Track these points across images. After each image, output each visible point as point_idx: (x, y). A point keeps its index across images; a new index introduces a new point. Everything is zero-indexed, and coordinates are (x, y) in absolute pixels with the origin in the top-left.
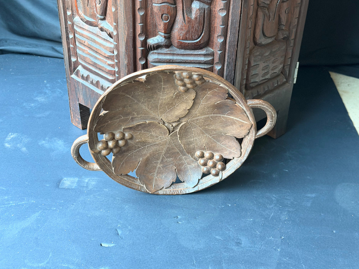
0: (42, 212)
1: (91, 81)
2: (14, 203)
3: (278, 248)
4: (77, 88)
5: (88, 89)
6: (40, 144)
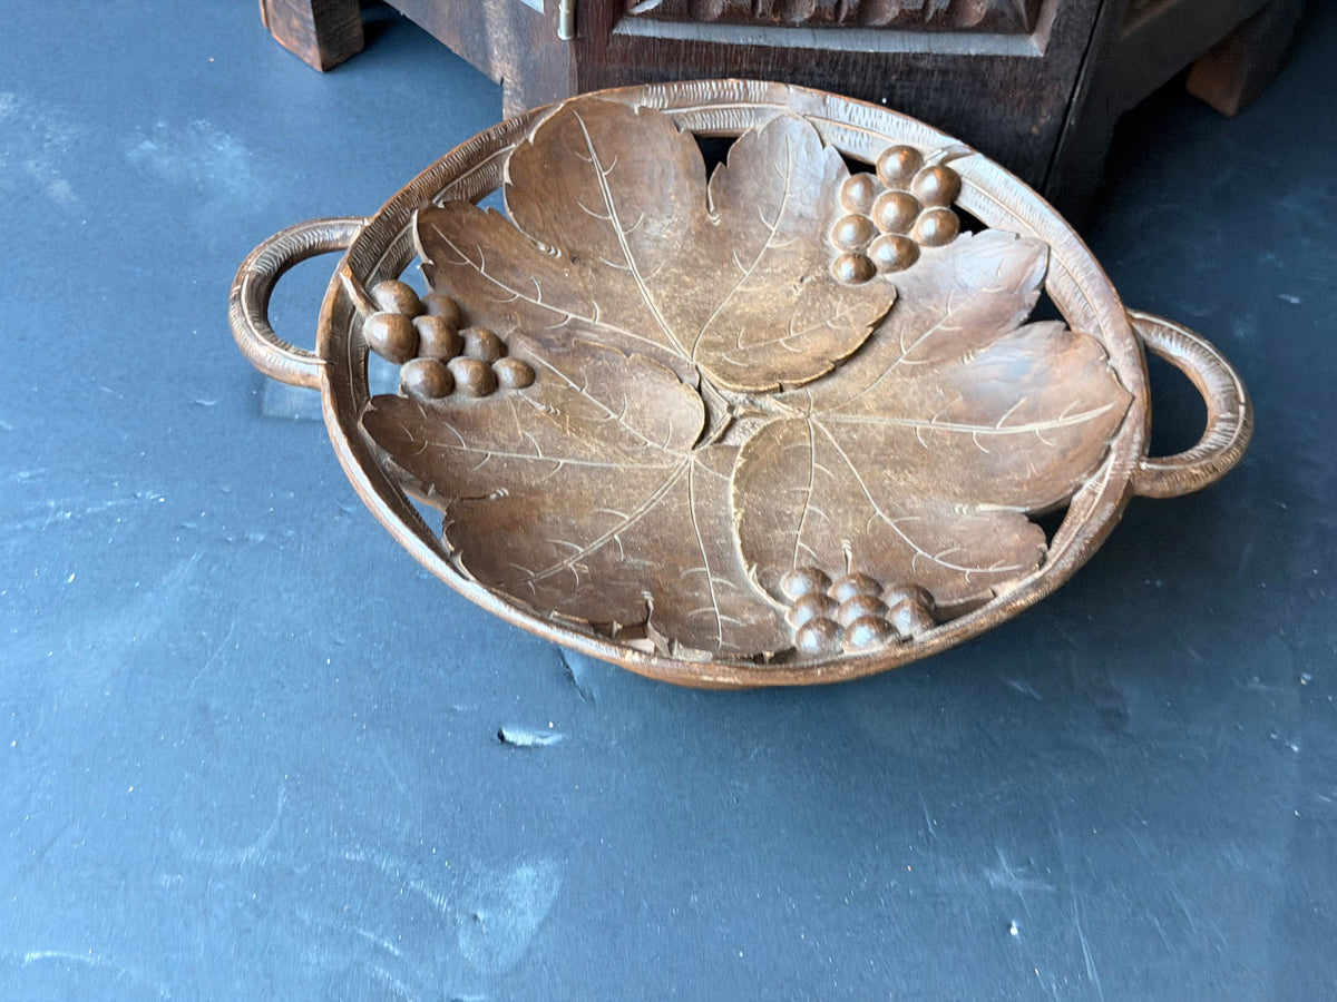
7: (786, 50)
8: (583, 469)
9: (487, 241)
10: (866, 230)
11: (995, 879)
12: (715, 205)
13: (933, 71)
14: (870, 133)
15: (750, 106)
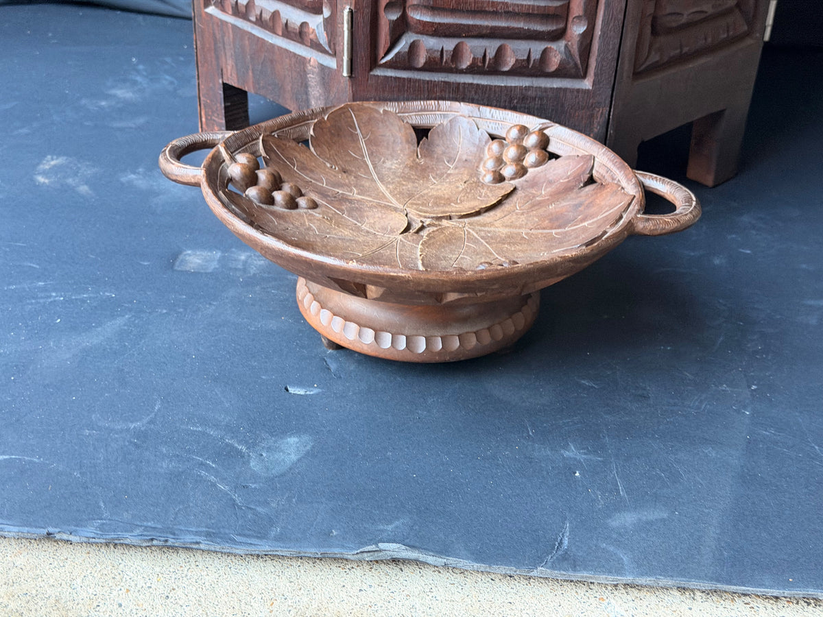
0: (133, 316)
1: (258, 13)
2: (61, 296)
3: (745, 407)
4: (221, 40)
5: (249, 38)
6: (123, 179)
7: (459, 84)
8: (340, 239)
9: (299, 157)
10: (499, 161)
11: (567, 454)
12: (421, 155)
13: (535, 98)
14: (503, 123)
15: (441, 113)
